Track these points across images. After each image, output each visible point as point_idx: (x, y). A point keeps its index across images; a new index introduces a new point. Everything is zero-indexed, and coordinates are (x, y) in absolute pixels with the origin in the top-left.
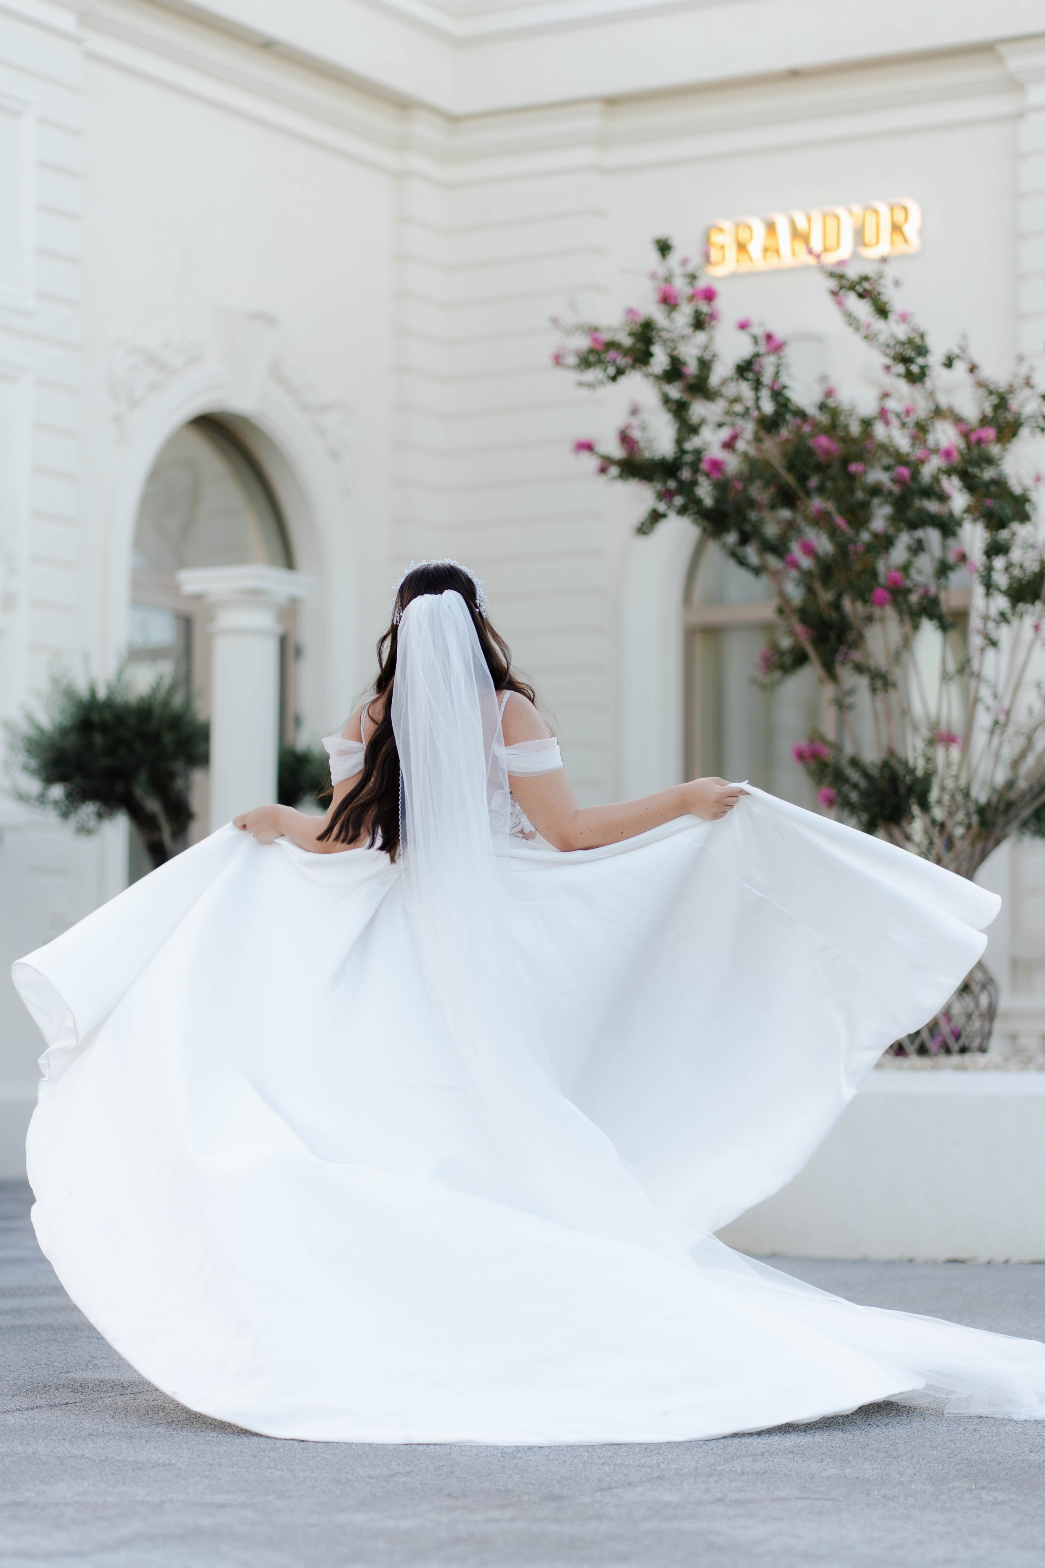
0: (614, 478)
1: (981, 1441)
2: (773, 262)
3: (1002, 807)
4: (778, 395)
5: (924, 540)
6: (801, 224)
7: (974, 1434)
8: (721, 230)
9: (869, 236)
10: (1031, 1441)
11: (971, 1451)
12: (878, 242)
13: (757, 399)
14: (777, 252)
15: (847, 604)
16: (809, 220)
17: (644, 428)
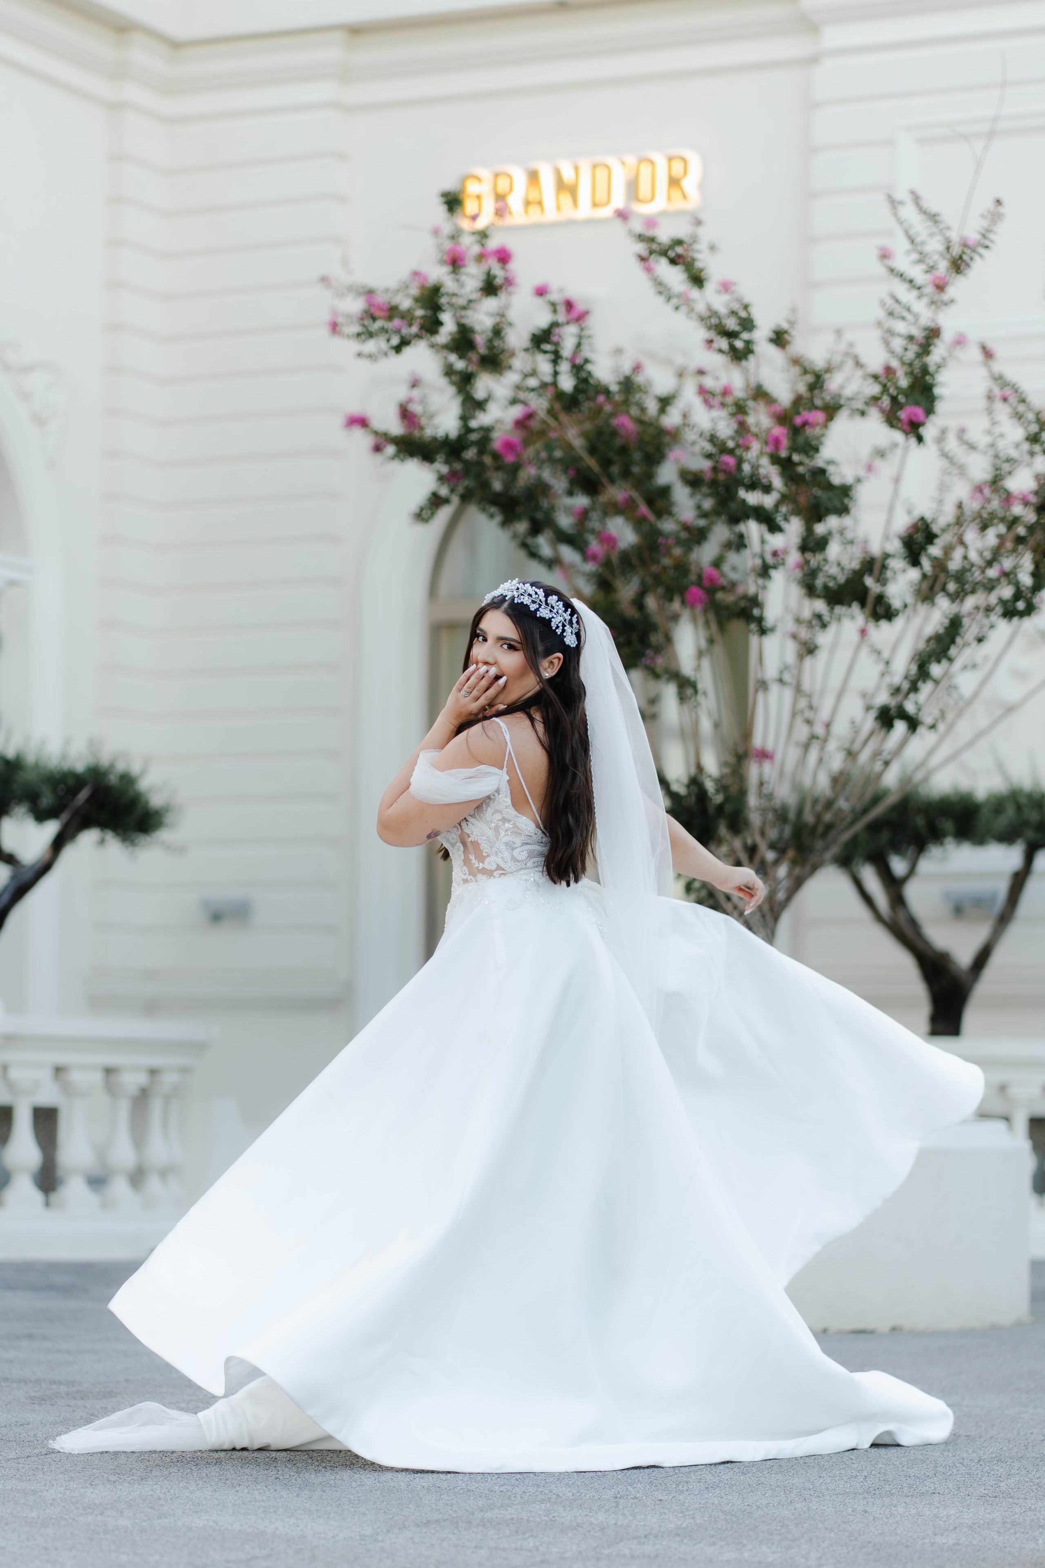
0: (393, 458)
1: (877, 1523)
2: (534, 215)
3: (820, 829)
4: (578, 369)
5: (745, 535)
6: (568, 175)
7: (867, 1516)
8: (478, 179)
9: (644, 190)
10: (931, 1523)
11: (871, 1534)
12: (653, 198)
13: (556, 374)
14: (540, 203)
15: (651, 602)
16: (577, 169)
17: (423, 401)
